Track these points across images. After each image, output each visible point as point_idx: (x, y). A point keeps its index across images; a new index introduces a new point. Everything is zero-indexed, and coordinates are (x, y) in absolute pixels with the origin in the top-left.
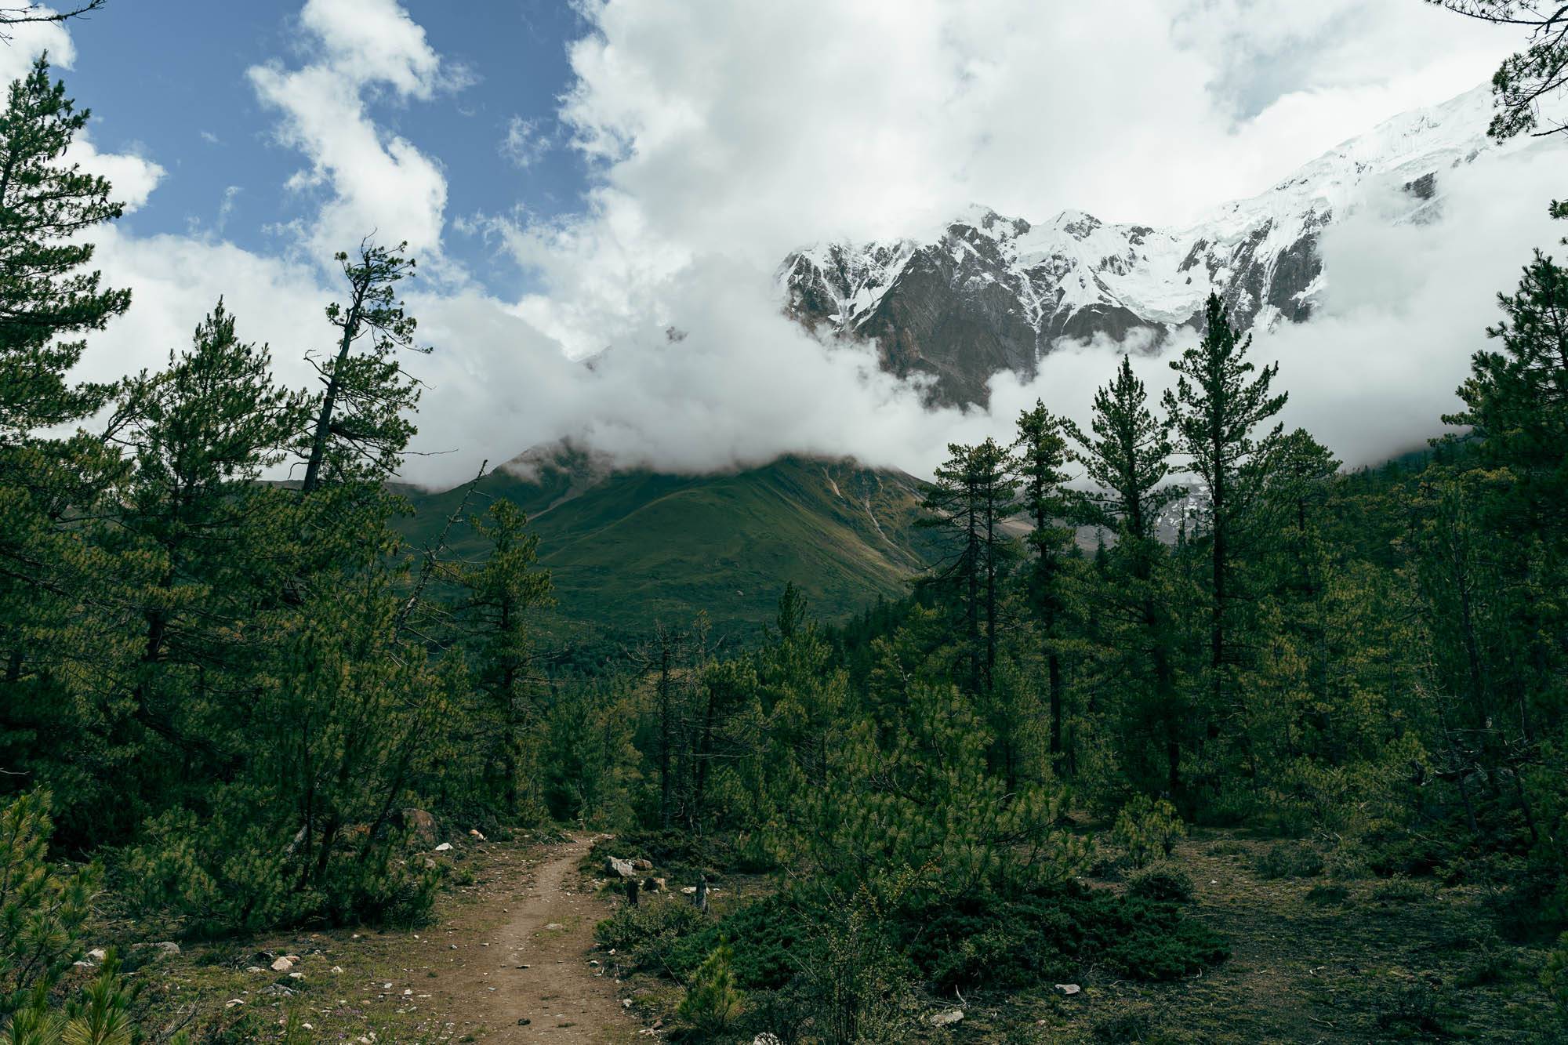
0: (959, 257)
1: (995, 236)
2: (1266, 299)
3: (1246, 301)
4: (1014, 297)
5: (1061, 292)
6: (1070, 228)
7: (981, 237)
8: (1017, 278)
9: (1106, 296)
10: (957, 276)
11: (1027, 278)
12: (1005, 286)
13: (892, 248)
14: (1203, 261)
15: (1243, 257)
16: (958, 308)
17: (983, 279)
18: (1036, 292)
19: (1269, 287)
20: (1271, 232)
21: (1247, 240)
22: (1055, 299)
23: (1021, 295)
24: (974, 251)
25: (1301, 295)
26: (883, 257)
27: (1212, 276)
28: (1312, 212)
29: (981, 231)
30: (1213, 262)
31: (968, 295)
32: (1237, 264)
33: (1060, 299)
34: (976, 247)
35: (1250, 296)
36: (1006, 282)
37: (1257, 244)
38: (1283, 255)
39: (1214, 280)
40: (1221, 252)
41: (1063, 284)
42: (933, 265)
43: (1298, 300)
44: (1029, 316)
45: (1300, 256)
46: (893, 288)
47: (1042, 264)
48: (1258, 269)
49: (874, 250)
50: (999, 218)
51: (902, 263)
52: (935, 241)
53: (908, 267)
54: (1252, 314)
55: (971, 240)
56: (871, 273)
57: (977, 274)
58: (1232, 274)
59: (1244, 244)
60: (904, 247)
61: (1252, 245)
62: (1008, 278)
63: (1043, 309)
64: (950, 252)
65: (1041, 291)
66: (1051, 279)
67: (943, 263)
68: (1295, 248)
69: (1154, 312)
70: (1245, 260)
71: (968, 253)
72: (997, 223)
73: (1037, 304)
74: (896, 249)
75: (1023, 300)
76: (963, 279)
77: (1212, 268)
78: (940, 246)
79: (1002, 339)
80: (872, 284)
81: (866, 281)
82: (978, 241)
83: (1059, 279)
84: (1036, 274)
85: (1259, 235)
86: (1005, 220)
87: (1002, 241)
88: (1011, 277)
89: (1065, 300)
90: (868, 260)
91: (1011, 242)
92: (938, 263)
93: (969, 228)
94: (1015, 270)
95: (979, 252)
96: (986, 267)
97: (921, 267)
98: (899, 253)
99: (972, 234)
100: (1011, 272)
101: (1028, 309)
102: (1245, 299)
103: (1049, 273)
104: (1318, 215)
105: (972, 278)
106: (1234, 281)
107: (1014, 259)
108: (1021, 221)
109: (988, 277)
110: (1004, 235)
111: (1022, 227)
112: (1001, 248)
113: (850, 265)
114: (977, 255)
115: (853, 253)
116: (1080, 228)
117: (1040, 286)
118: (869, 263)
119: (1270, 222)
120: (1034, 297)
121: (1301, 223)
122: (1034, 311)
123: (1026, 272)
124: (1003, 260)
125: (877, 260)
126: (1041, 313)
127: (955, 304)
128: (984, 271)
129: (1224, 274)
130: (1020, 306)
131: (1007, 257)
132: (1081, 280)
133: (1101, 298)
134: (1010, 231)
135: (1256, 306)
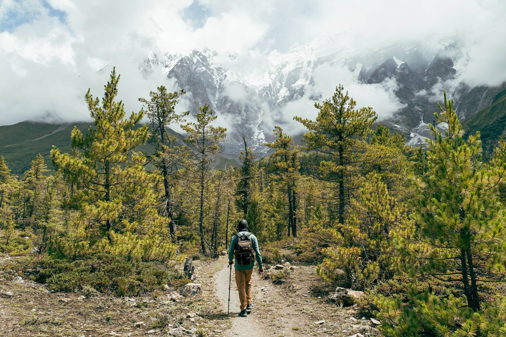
0: (195, 61)
1: (207, 55)
2: (284, 85)
3: (278, 85)
4: (211, 76)
5: (226, 76)
6: (230, 56)
7: (202, 55)
8: (213, 70)
9: (239, 79)
10: (194, 67)
11: (216, 70)
12: (209, 72)
13: (174, 55)
14: (268, 71)
15: (279, 71)
16: (194, 78)
17: (202, 69)
18: (218, 75)
19: (285, 82)
20: (287, 65)
21: (280, 67)
22: (224, 78)
23: (213, 75)
24: (200, 60)
25: (293, 85)
26: (170, 58)
27: (270, 77)
28: (299, 61)
29: (203, 53)
30: (270, 72)
31: (197, 73)
32: (277, 73)
33: (225, 78)
34: (201, 58)
35: (280, 84)
36: (209, 71)
37: (283, 68)
38: (290, 72)
39: (271, 77)
40: (273, 70)
41: (226, 73)
42: (186, 63)
43: (292, 87)
44: (215, 83)
45: (294, 74)
46: (173, 69)
47: (221, 66)
48: (283, 76)
49: (168, 55)
50: (208, 50)
51: (177, 60)
52: (188, 55)
53: (178, 62)
54: (280, 89)
55: (199, 56)
56: (166, 63)
57: (200, 67)
58: (275, 76)
59: (279, 68)
60: (178, 55)
61: (282, 69)
62: (210, 69)
63: (220, 81)
64: (192, 59)
65: (220, 75)
66: (223, 71)
67: (190, 63)
68: (293, 71)
69: (252, 85)
70: (279, 73)
71: (198, 60)
72: (208, 51)
73: (218, 79)
74: (175, 56)
75: (214, 77)
76: (196, 68)
77: (270, 74)
78: (189, 57)
79: (207, 88)
80: (166, 66)
81: (165, 65)
82: (201, 57)
83: (225, 72)
84: (219, 69)
85: (284, 66)
86: (210, 51)
87: (209, 57)
88: (211, 69)
89: (227, 78)
90: (166, 58)
91: (211, 58)
92: (188, 62)
93: (199, 52)
94: (212, 67)
95: (201, 60)
96: (203, 65)
97: (183, 63)
98: (176, 57)
99: (199, 54)
100: (211, 68)
101: (215, 80)
102: (278, 84)
103: (223, 69)
104: (300, 62)
105: (199, 68)
106: (276, 79)
107: (212, 64)
108: (215, 52)
109: (204, 68)
110: (210, 56)
111: (215, 54)
112: (208, 59)
113: (160, 59)
114: (201, 61)
115: (161, 55)
116: (233, 56)
117: (219, 73)
118: (166, 59)
119: (287, 62)
120: (217, 76)
121: (295, 64)
122: (217, 81)
123: (216, 68)
124: (209, 64)
125: (169, 58)
126: (219, 82)
127: (192, 76)
128: (203, 66)
129: (273, 76)
130: (213, 79)
131: (210, 63)
132: (232, 73)
133: (237, 79)
134: (212, 55)
135: (281, 87)
